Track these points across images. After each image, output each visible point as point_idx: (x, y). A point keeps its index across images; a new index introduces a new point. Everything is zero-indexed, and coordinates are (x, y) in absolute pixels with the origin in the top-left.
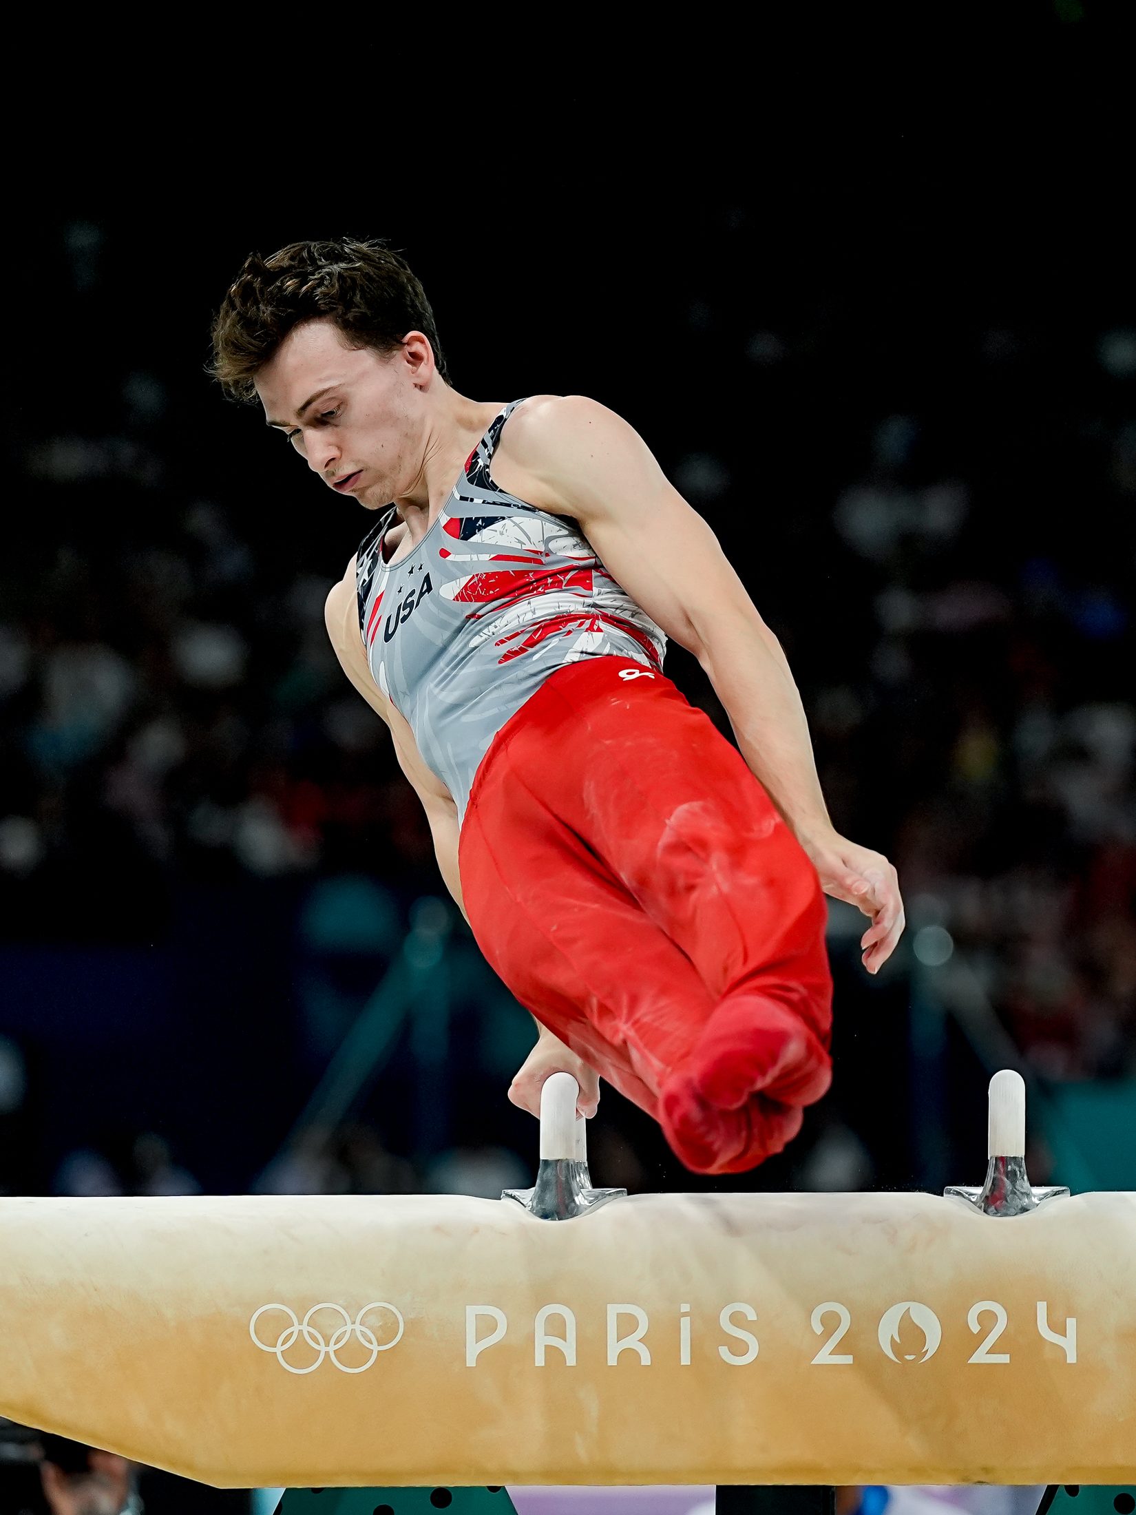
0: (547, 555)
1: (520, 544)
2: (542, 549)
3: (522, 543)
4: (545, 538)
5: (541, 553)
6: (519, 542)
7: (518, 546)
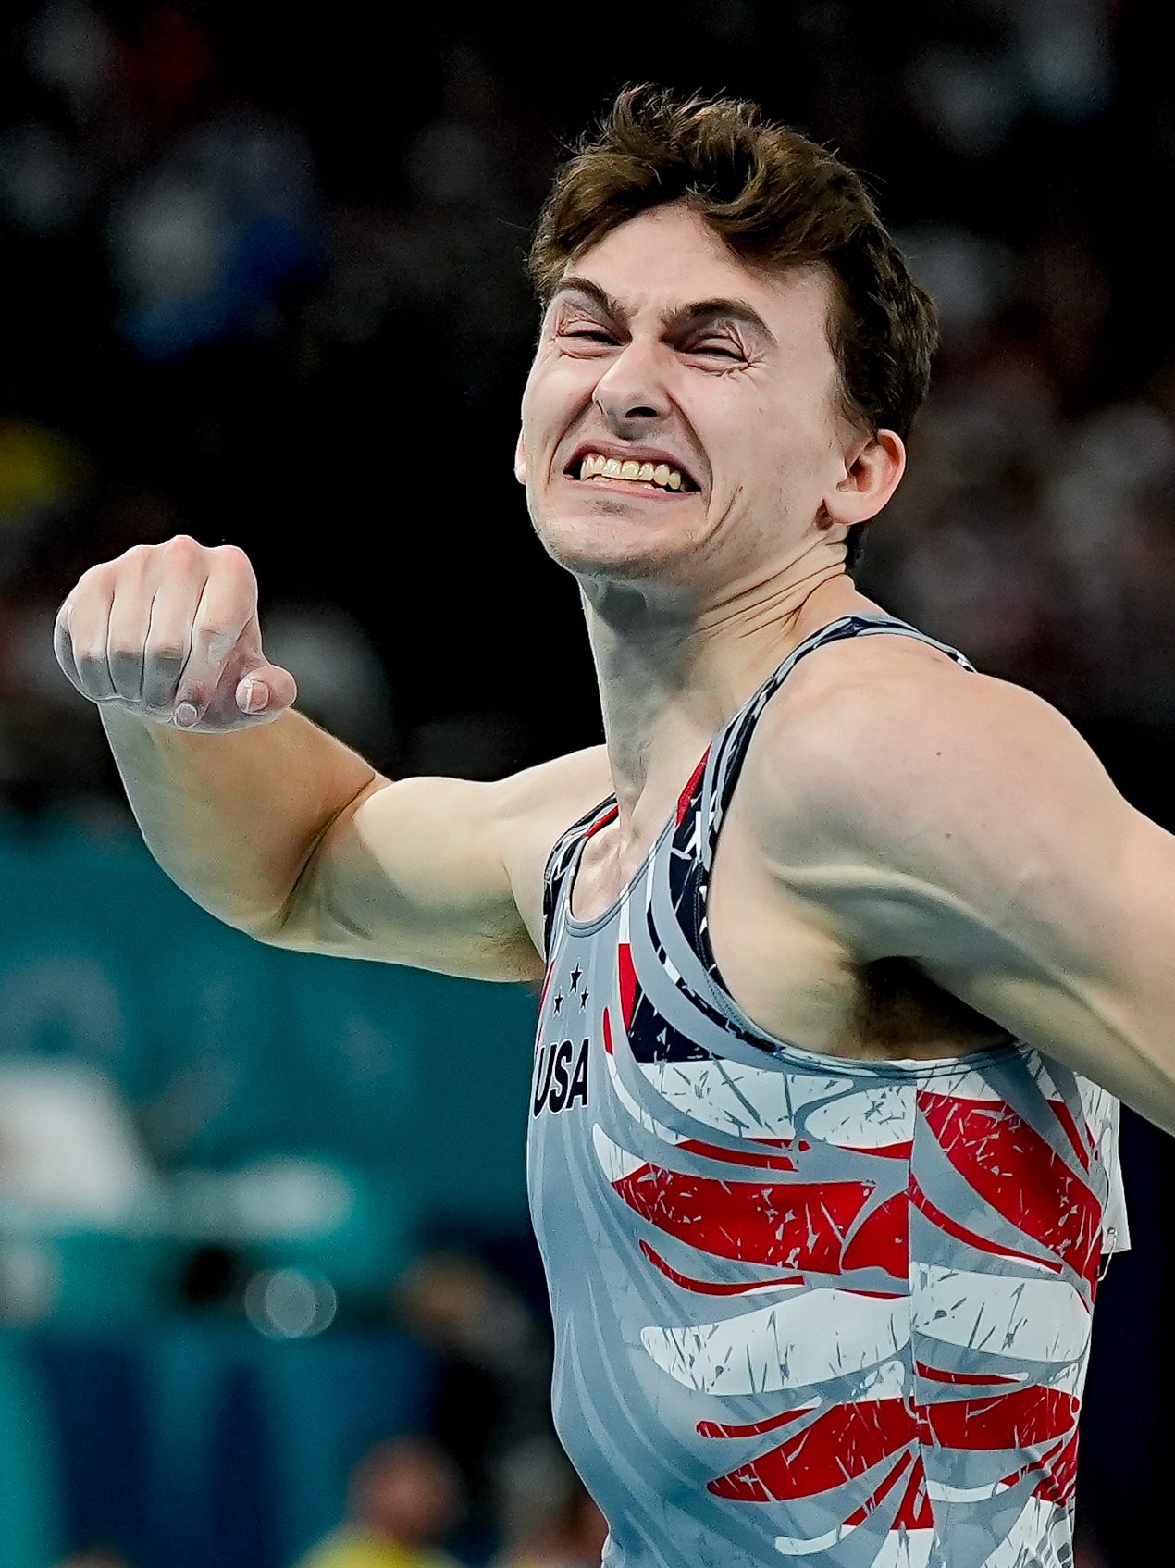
0: (803, 1146)
1: (736, 1127)
2: (788, 1132)
3: (740, 1124)
4: (794, 1111)
5: (787, 1143)
6: (735, 1121)
7: (733, 1130)
